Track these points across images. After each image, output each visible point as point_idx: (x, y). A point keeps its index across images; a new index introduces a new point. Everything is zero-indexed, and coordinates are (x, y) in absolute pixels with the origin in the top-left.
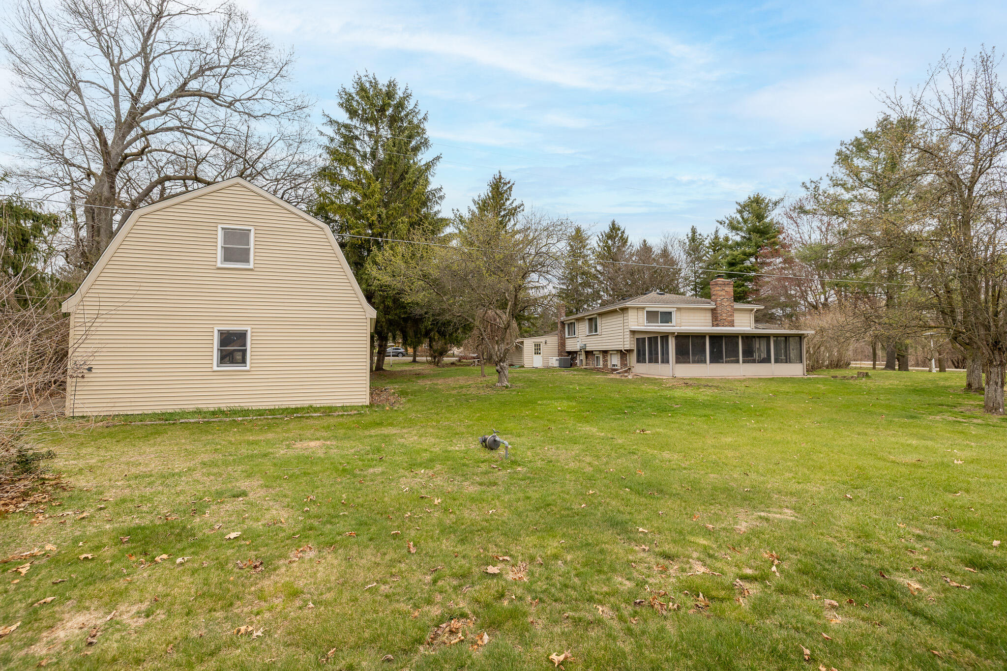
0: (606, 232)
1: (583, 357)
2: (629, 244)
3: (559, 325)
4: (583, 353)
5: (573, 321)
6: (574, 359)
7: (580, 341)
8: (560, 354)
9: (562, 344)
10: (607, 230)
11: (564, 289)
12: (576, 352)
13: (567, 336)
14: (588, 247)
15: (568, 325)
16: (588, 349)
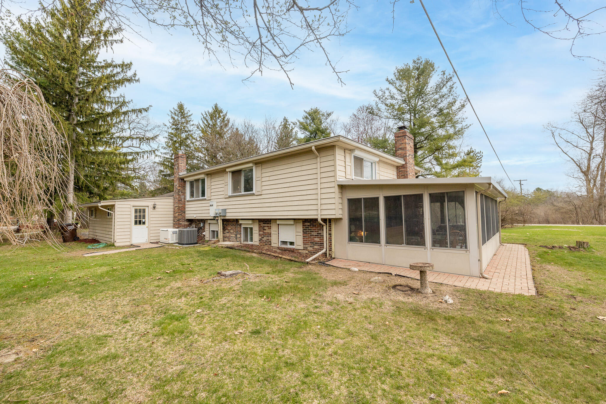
0: (210, 112)
1: (219, 227)
2: (230, 125)
3: (176, 184)
4: (220, 222)
5: (202, 176)
6: (201, 230)
7: (215, 204)
8: (177, 224)
9: (180, 209)
10: (211, 110)
11: (167, 158)
12: (204, 221)
13: (188, 197)
14: (191, 123)
15: (192, 183)
16: (229, 216)
